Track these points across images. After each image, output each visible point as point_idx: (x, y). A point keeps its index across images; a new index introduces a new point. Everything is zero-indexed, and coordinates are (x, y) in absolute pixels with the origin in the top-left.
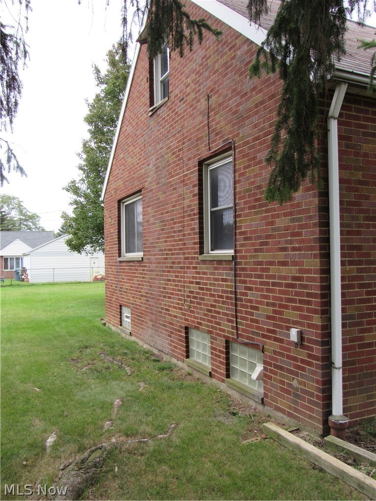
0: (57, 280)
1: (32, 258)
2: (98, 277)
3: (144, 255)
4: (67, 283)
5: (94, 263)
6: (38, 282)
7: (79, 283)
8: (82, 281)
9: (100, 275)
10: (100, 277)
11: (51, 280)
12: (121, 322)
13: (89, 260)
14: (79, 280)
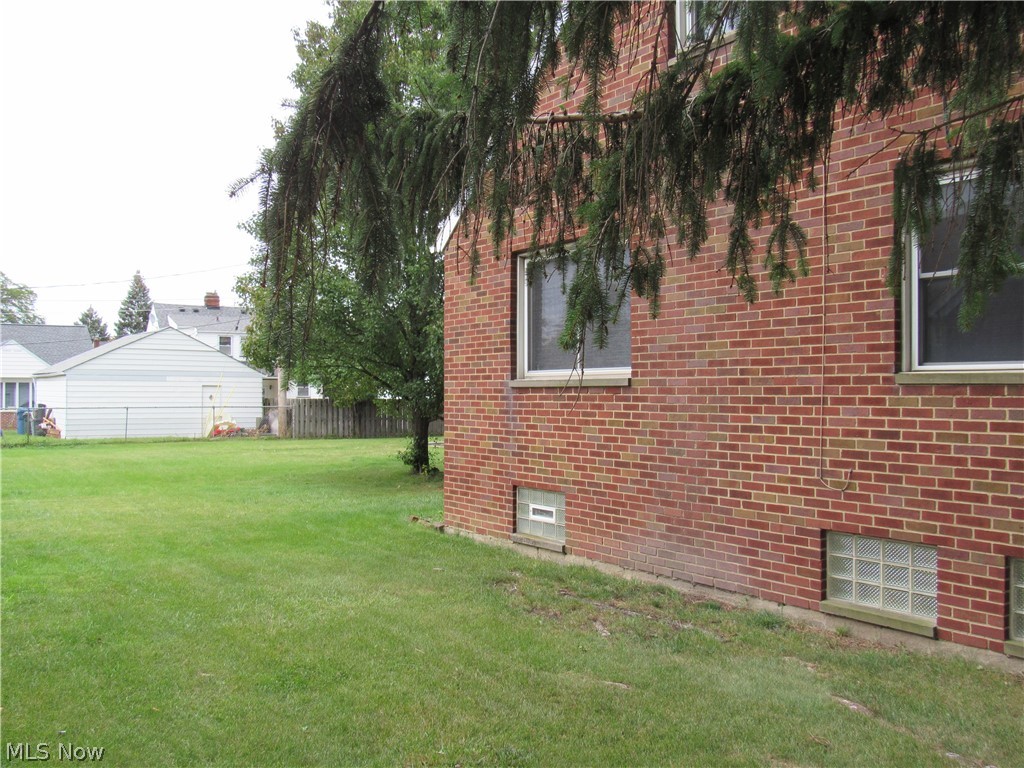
0: (132, 434)
1: (70, 383)
2: (220, 429)
3: (634, 374)
4: (157, 441)
5: (211, 397)
6: (89, 438)
7: (184, 440)
8: (191, 436)
9: (225, 424)
10: (226, 427)
11: (120, 434)
12: (515, 523)
13: (200, 389)
14: (182, 434)
